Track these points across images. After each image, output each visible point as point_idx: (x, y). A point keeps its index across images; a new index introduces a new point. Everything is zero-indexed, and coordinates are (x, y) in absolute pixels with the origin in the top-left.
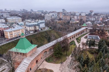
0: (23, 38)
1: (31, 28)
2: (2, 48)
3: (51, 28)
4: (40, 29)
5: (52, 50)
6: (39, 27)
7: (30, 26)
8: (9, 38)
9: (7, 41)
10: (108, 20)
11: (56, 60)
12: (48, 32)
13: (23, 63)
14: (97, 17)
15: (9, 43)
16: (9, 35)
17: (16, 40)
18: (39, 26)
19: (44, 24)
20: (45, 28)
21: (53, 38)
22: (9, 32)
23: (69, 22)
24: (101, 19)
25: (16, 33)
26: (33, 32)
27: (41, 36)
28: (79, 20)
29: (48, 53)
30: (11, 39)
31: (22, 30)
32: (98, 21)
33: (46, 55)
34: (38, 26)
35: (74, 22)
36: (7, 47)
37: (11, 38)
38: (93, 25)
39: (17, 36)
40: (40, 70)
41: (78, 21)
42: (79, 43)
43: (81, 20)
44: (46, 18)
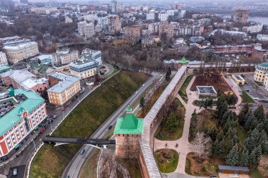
1: (83, 73)
10: (216, 30)
13: (144, 147)
16: (61, 98)
20: (104, 67)
22: (61, 94)
23: (140, 41)
27: (110, 89)
28: (158, 34)
30: (66, 106)
31: (77, 83)
32: (198, 35)
35: (151, 42)
38: (189, 46)
41: (157, 40)
42: (186, 101)
43: (164, 36)
44: (83, 31)
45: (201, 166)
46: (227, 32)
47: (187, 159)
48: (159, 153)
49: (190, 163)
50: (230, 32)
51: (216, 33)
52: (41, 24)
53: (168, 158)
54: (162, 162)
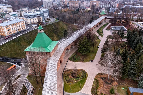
0: (42, 33)
1: (32, 20)
2: (2, 49)
3: (58, 20)
4: (44, 21)
5: (73, 47)
6: (43, 18)
7: (30, 17)
8: (7, 35)
9: (5, 39)
10: (126, 6)
11: (83, 58)
12: (56, 25)
13: (50, 64)
14: (112, 2)
15: (9, 42)
16: (6, 30)
17: (17, 38)
18: (43, 16)
19: (48, 13)
20: (50, 19)
21: (70, 31)
22: (5, 27)
23: (78, 10)
24: (117, 5)
25: (15, 28)
26: (36, 25)
27: (49, 30)
28: (90, 7)
29: (70, 50)
30: (10, 37)
31: (22, 22)
32: (115, 7)
33: (68, 53)
34: (41, 16)
35: (85, 10)
36: (8, 48)
37: (9, 34)
38: (109, 13)
39: (17, 32)
40: (68, 71)
41: (89, 9)
42: (102, 36)
43: (93, 7)
44: (46, 5)
45: (110, 87)
46: (133, 6)
47: (95, 79)
48: (68, 72)
49: (98, 83)
50: (135, 6)
51: (126, 7)
52: (24, 3)
53: (76, 77)
54: (69, 81)
